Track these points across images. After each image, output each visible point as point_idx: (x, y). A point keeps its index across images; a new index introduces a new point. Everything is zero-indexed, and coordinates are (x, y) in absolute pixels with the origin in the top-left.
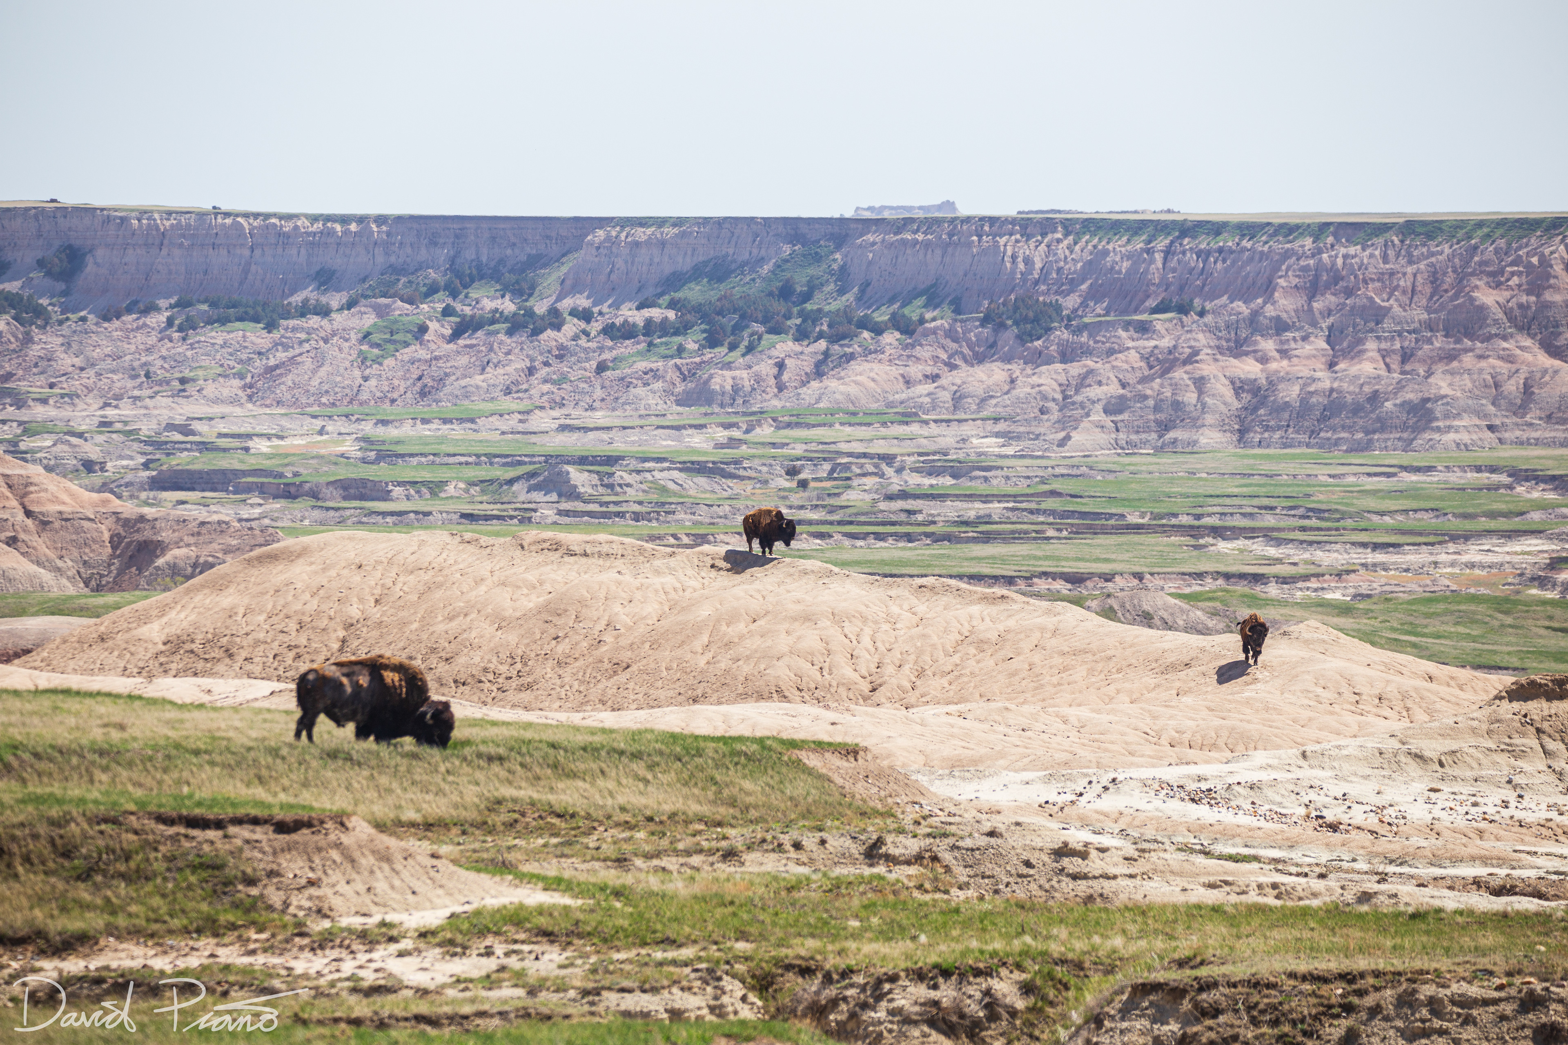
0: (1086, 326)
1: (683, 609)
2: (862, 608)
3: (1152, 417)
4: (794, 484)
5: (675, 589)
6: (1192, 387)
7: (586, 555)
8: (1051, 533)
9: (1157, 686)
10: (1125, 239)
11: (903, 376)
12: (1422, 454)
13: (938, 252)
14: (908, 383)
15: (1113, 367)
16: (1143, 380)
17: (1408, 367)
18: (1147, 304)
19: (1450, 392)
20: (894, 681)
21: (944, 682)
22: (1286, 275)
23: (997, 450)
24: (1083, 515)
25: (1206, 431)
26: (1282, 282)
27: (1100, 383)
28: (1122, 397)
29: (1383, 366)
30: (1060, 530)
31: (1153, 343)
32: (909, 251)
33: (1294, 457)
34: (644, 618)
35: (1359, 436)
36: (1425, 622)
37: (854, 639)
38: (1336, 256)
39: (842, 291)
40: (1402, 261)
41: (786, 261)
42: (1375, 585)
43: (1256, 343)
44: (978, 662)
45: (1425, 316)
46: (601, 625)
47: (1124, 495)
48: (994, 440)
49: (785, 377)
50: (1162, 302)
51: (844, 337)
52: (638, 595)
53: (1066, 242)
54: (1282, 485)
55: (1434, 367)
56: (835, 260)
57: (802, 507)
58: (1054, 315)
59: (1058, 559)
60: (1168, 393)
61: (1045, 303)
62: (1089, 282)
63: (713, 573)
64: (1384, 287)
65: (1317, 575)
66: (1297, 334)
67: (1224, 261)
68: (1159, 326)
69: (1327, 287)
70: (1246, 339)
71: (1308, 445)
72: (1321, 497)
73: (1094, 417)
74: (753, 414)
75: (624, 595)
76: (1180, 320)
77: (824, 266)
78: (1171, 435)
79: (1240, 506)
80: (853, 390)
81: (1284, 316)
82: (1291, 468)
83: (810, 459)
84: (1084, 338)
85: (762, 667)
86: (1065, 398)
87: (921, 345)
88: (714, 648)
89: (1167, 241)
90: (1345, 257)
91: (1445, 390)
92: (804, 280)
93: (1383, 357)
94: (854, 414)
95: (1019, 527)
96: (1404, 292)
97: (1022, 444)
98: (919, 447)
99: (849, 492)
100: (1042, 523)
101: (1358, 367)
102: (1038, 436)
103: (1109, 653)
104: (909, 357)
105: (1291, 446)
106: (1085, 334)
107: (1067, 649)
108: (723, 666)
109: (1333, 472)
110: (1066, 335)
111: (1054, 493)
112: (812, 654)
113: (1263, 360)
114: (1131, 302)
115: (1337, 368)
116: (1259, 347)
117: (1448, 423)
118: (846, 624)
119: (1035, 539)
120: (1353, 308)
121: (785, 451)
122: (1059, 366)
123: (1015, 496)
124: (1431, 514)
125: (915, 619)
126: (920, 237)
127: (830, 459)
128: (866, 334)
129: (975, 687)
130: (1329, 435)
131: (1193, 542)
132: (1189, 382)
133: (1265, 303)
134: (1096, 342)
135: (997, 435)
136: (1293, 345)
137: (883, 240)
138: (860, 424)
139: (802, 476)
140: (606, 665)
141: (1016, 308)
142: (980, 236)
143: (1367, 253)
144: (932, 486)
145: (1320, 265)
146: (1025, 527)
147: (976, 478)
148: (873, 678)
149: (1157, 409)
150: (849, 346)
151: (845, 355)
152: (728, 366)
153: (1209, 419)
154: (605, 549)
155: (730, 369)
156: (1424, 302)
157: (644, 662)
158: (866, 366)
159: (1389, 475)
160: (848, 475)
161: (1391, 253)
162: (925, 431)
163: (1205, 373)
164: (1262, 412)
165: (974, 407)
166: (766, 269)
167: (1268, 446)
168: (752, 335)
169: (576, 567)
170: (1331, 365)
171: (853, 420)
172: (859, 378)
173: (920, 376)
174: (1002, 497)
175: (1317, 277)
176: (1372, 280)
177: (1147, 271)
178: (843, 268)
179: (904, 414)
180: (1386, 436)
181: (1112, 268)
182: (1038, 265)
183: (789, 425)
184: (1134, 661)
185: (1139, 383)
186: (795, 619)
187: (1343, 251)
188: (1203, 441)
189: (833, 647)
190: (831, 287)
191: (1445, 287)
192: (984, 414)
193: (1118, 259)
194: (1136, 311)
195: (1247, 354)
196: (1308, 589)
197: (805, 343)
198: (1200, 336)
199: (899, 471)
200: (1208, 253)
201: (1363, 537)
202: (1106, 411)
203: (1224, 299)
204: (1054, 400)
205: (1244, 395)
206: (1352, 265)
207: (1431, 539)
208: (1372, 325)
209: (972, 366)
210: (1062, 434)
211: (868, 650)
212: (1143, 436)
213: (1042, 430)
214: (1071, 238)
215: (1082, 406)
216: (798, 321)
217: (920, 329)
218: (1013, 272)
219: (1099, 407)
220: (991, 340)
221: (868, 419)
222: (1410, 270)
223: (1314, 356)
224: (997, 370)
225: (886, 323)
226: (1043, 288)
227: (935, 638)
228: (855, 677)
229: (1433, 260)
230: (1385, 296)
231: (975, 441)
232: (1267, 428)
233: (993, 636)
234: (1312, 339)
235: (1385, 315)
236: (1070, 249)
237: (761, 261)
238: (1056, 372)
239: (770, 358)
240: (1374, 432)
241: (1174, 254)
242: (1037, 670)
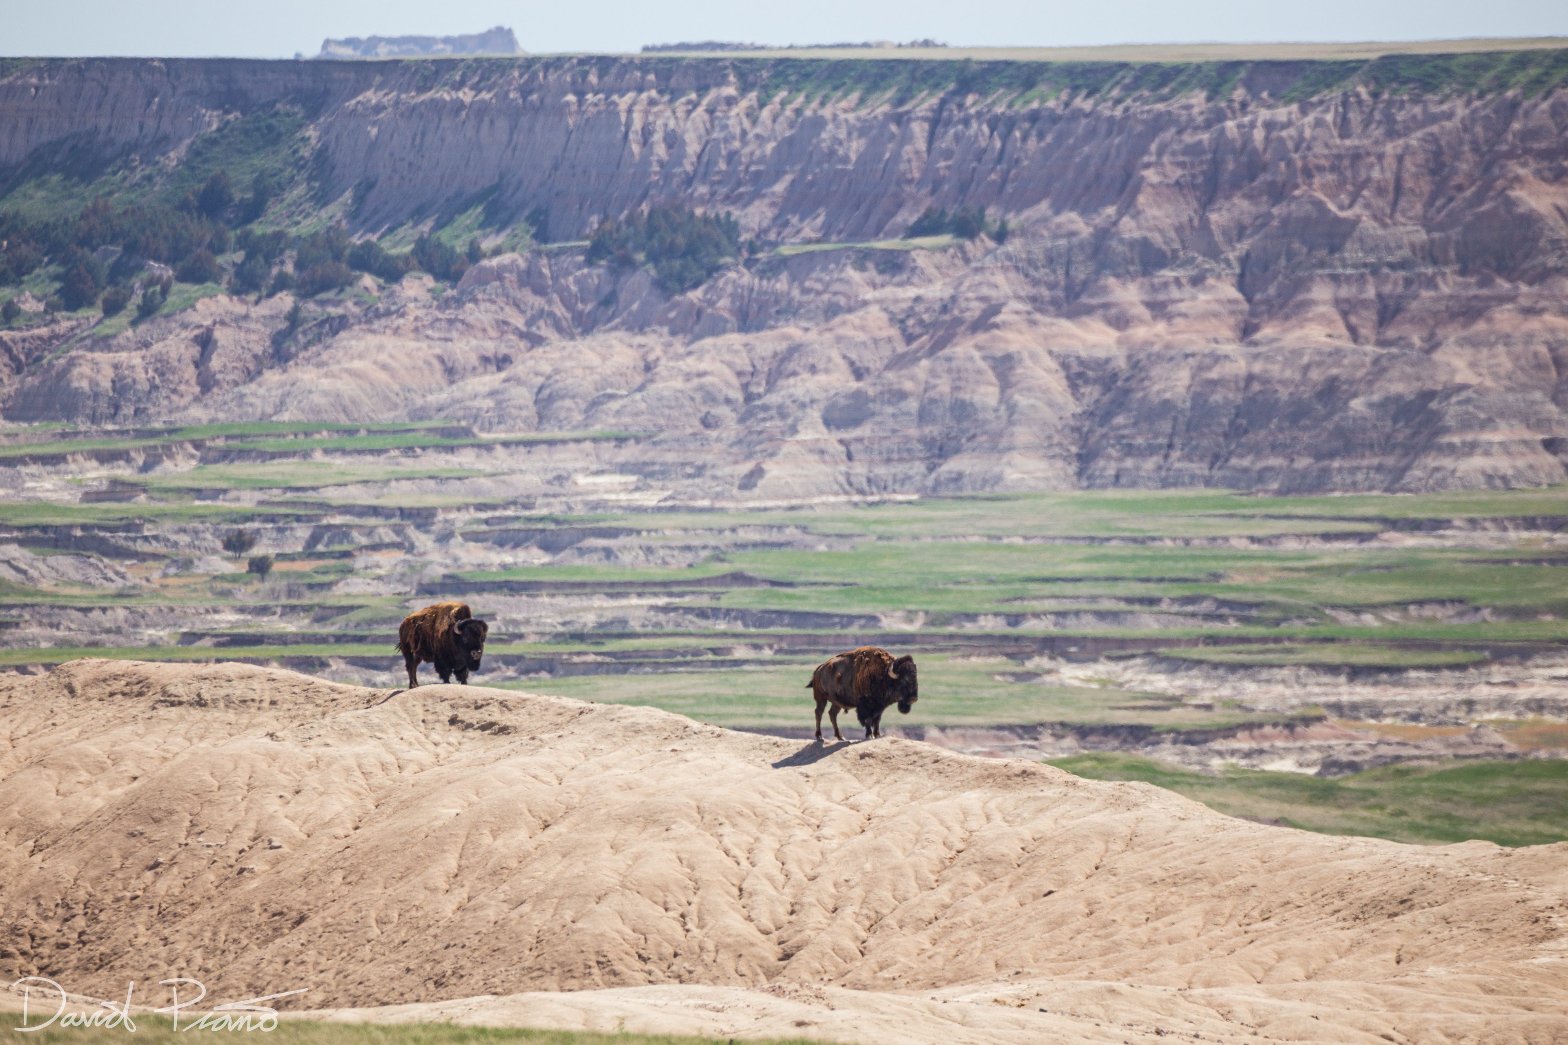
0: (784, 262)
1: (404, 805)
2: (756, 798)
3: (913, 432)
4: (242, 568)
5: (384, 767)
6: (990, 376)
7: (200, 703)
8: (741, 652)
9: (1358, 943)
10: (854, 96)
11: (441, 359)
12: (1424, 496)
13: (502, 124)
14: (451, 372)
15: (839, 339)
16: (898, 362)
17: (1391, 333)
18: (899, 219)
19: (1474, 380)
20: (825, 937)
21: (923, 938)
22: (1158, 164)
23: (623, 497)
24: (800, 618)
25: (1016, 457)
26: (1151, 175)
27: (813, 369)
28: (857, 395)
29: (1343, 330)
30: (757, 647)
31: (911, 292)
32: (446, 123)
33: (1185, 504)
34: (328, 824)
35: (1303, 462)
36: (1474, 813)
37: (742, 856)
38: (1252, 125)
39: (322, 199)
40: (1377, 132)
41: (212, 142)
42: (1359, 745)
43: (1104, 290)
44: (986, 900)
45: (1422, 236)
46: (242, 840)
47: (870, 580)
48: (617, 479)
49: (215, 363)
50: (927, 215)
51: (325, 286)
52: (312, 779)
53: (744, 104)
54: (1166, 558)
55: (1440, 332)
56: (305, 140)
57: (263, 610)
58: (725, 242)
59: (763, 701)
60: (944, 386)
61: (706, 220)
62: (788, 179)
63: (455, 735)
64: (1341, 184)
65: (1249, 727)
66: (1180, 273)
67: (1041, 136)
68: (921, 260)
69: (1235, 186)
70: (1085, 284)
71: (1208, 482)
72: (1239, 580)
73: (806, 435)
74: (154, 434)
75: (283, 779)
76: (961, 248)
77: (286, 152)
78: (951, 466)
79: (1093, 598)
80: (346, 386)
81: (1157, 239)
82: (1182, 525)
83: (272, 519)
84: (782, 284)
85: (568, 915)
86: (749, 398)
87: (475, 301)
88: (469, 879)
89: (934, 101)
90: (1269, 126)
91: (1464, 376)
92: (248, 179)
93: (1345, 315)
94: (351, 432)
95: (681, 642)
96: (1380, 191)
97: (673, 486)
98: (477, 492)
99: (351, 579)
100: (723, 635)
101: (1298, 333)
102: (700, 471)
103: (1244, 880)
104: (451, 322)
105: (1175, 485)
106: (784, 277)
107: (1158, 874)
108: (491, 914)
109: (1259, 532)
110: (747, 278)
111: (739, 578)
112: (665, 889)
113: (1121, 321)
114: (867, 215)
115: (1258, 336)
116: (1111, 298)
117: (1469, 437)
118: (726, 829)
119: (714, 664)
120: (1285, 221)
121: (222, 504)
122: (735, 339)
123: (665, 584)
124: (1450, 610)
125: (858, 819)
126: (466, 95)
127: (309, 519)
128: (368, 280)
129: (985, 949)
130: (1246, 462)
131: (1012, 666)
132: (983, 365)
133: (1120, 214)
134: (805, 291)
135: (623, 468)
136: (1175, 293)
137: (397, 102)
138: (360, 452)
139: (257, 551)
140: (257, 917)
141: (652, 230)
142: (581, 95)
143: (1310, 118)
144: (504, 567)
145: (1221, 144)
146: (693, 642)
147: (593, 550)
148: (784, 934)
149: (924, 416)
150: (337, 303)
151: (329, 319)
152: (104, 343)
153: (1022, 434)
154: (239, 690)
155: (109, 349)
156: (1419, 208)
157: (334, 908)
158: (372, 340)
159: (1363, 537)
160: (345, 547)
161: (1354, 117)
162: (485, 464)
163: (1013, 348)
164: (1119, 420)
165: (578, 417)
166: (173, 158)
167: (1133, 484)
168: (151, 282)
169: (182, 727)
170: (1246, 331)
171: (349, 443)
172: (357, 364)
173: (474, 360)
174: (644, 587)
175: (1216, 165)
176: (1320, 169)
177: (896, 157)
178: (321, 156)
179: (444, 432)
180: (1355, 463)
181: (832, 153)
182: (693, 148)
183: (225, 456)
184: (1293, 895)
185: (888, 367)
186: (625, 821)
187: (1264, 114)
188: (1011, 475)
189: (704, 873)
190: (300, 190)
191: (1458, 180)
192: (597, 429)
193: (842, 134)
194: (876, 233)
195: (1089, 310)
196: (1233, 753)
197: (252, 297)
198: (999, 278)
199: (444, 538)
200: (1011, 123)
201: (1331, 654)
202: (828, 422)
203: (1044, 207)
204: (728, 401)
205: (1085, 390)
206: (1281, 140)
207: (1460, 657)
208: (1322, 253)
209: (572, 337)
210: (747, 467)
211: (771, 879)
212: (899, 469)
213: (709, 458)
214: (753, 95)
215: (782, 413)
216: (239, 256)
217: (471, 271)
218: (645, 161)
219: (815, 414)
220: (607, 289)
221: (378, 442)
222: (1390, 148)
223: (1215, 315)
224: (618, 347)
225: (406, 259)
226: (702, 190)
227: (899, 854)
228: (749, 931)
229: (1435, 129)
230: (1344, 198)
231: (582, 480)
232: (1130, 450)
233: (1011, 849)
234: (1211, 281)
235: (1346, 236)
236: (752, 116)
237: (162, 142)
238: (730, 349)
239: (185, 326)
240: (1332, 455)
241: (948, 123)
242: (1103, 915)
